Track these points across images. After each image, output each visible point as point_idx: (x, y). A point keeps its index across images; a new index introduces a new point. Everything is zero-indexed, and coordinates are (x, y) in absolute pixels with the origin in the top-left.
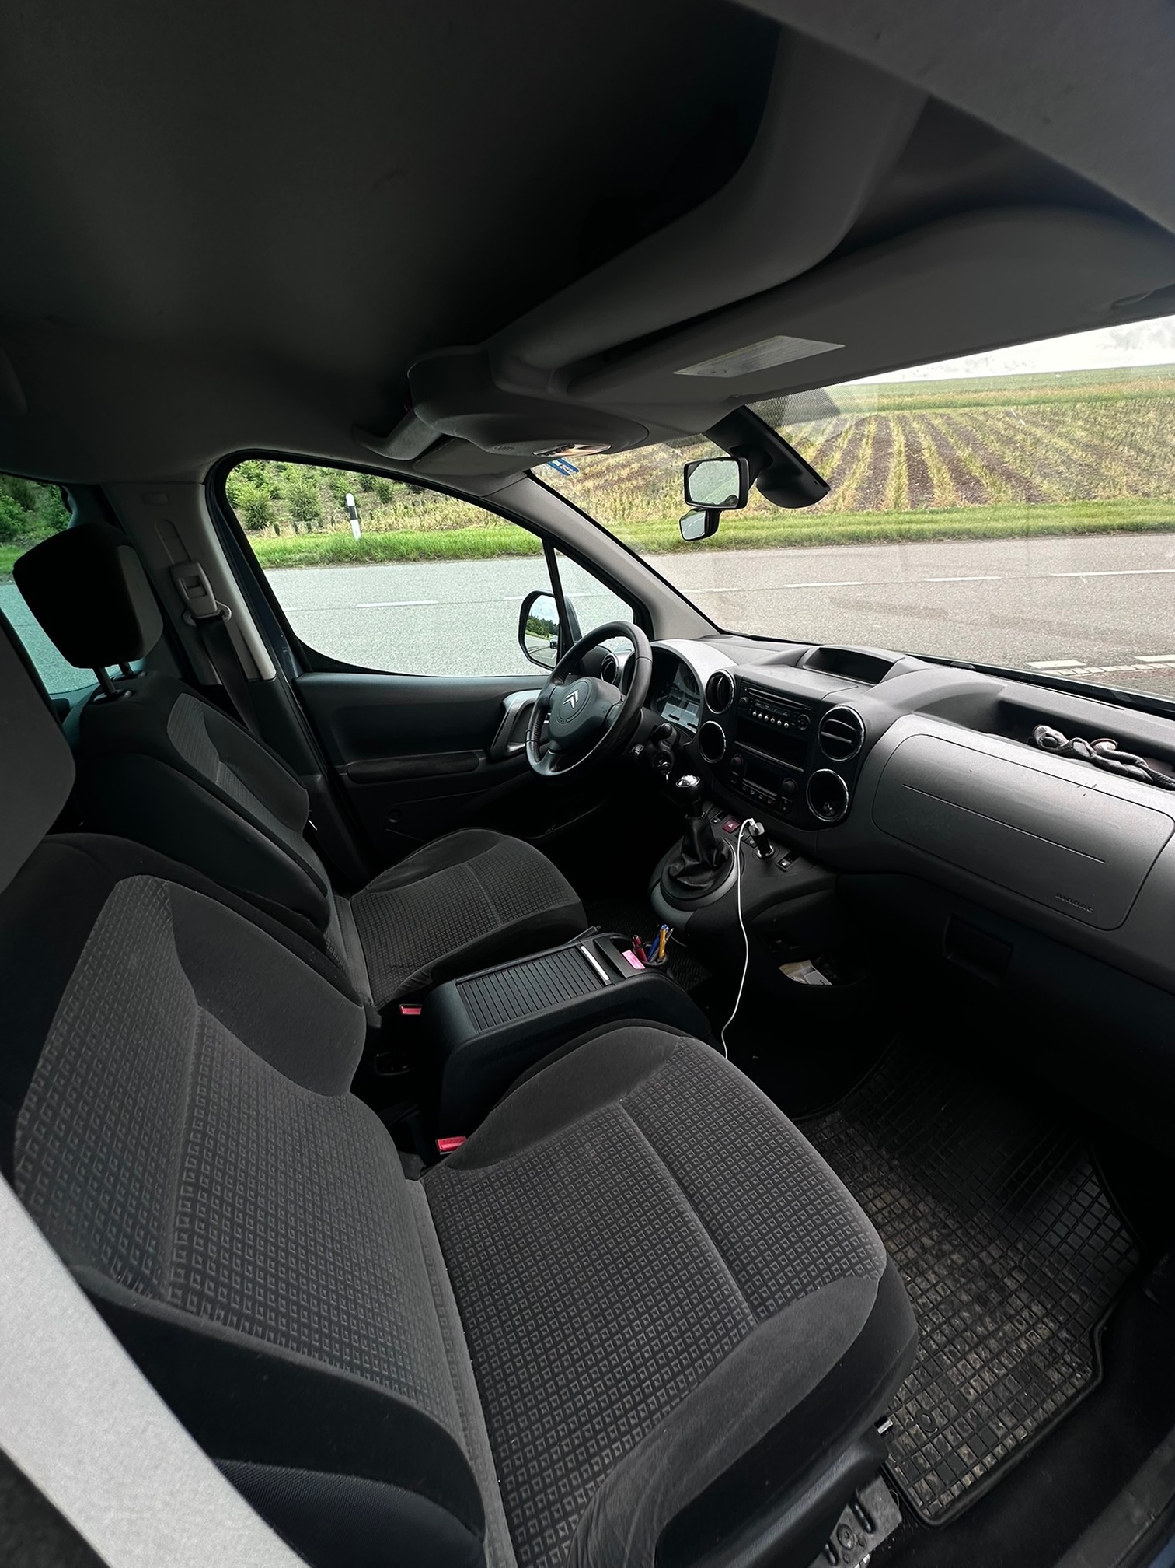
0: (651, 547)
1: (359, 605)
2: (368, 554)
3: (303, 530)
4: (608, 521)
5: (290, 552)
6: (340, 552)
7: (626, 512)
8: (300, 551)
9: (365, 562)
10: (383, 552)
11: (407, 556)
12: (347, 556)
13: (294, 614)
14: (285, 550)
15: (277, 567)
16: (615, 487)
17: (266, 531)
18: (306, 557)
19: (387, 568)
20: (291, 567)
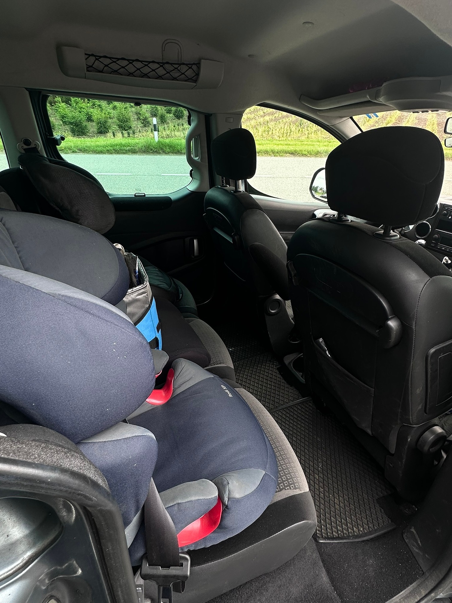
0: (304, 153)
1: (162, 174)
2: (162, 149)
3: (126, 135)
4: (280, 138)
5: (124, 146)
6: (149, 147)
7: (288, 134)
8: (129, 146)
9: (159, 153)
10: (169, 149)
11: (180, 151)
12: (152, 150)
13: (132, 176)
14: (121, 145)
15: (118, 153)
16: (281, 121)
17: (108, 134)
18: (132, 149)
19: (171, 157)
20: (124, 153)
